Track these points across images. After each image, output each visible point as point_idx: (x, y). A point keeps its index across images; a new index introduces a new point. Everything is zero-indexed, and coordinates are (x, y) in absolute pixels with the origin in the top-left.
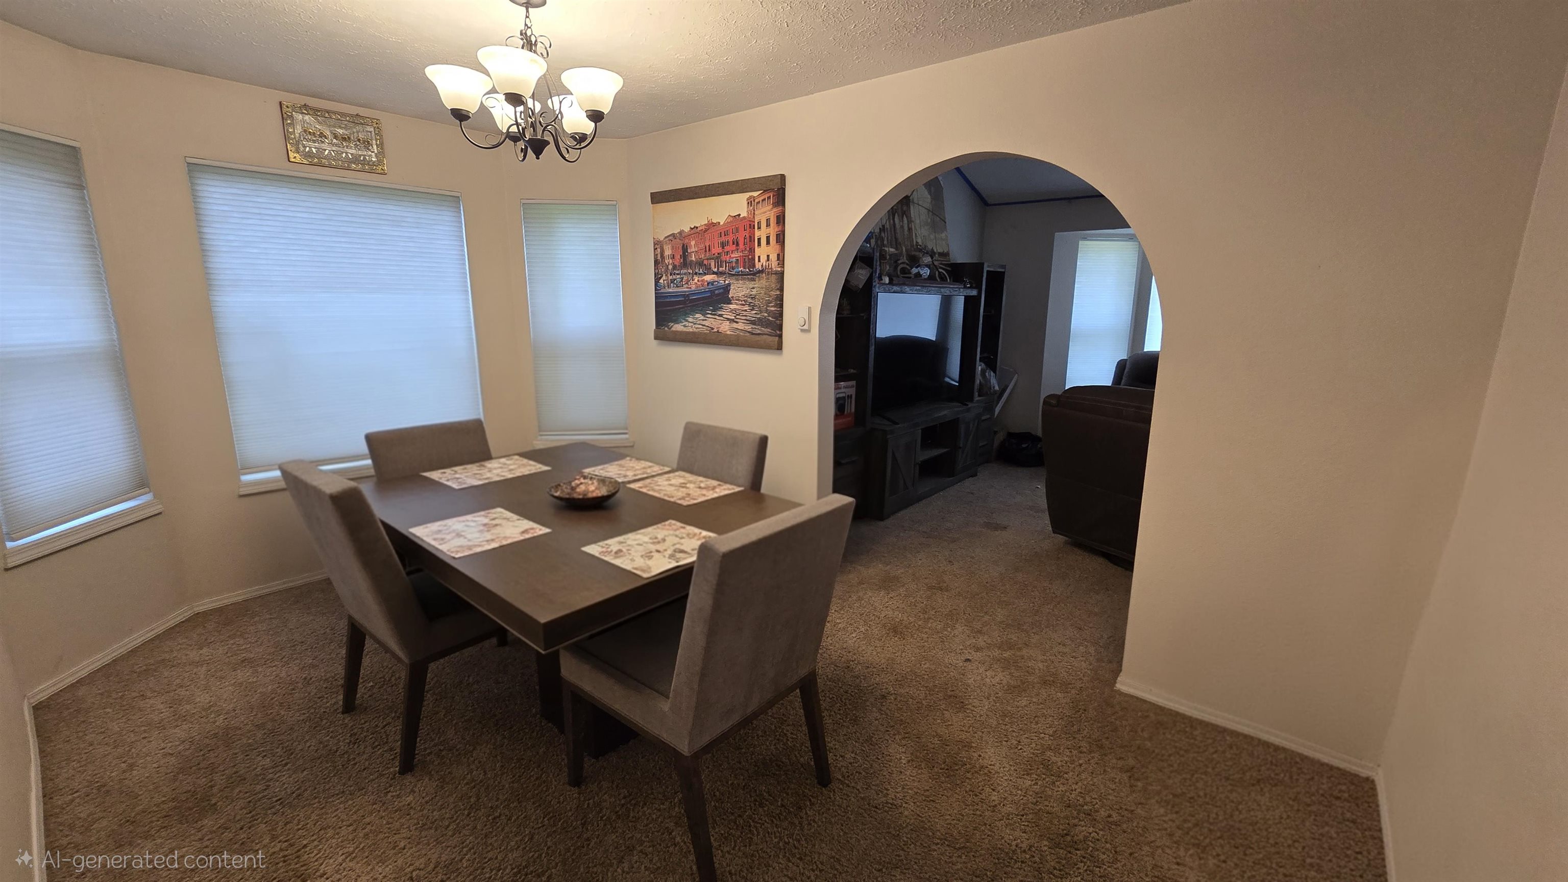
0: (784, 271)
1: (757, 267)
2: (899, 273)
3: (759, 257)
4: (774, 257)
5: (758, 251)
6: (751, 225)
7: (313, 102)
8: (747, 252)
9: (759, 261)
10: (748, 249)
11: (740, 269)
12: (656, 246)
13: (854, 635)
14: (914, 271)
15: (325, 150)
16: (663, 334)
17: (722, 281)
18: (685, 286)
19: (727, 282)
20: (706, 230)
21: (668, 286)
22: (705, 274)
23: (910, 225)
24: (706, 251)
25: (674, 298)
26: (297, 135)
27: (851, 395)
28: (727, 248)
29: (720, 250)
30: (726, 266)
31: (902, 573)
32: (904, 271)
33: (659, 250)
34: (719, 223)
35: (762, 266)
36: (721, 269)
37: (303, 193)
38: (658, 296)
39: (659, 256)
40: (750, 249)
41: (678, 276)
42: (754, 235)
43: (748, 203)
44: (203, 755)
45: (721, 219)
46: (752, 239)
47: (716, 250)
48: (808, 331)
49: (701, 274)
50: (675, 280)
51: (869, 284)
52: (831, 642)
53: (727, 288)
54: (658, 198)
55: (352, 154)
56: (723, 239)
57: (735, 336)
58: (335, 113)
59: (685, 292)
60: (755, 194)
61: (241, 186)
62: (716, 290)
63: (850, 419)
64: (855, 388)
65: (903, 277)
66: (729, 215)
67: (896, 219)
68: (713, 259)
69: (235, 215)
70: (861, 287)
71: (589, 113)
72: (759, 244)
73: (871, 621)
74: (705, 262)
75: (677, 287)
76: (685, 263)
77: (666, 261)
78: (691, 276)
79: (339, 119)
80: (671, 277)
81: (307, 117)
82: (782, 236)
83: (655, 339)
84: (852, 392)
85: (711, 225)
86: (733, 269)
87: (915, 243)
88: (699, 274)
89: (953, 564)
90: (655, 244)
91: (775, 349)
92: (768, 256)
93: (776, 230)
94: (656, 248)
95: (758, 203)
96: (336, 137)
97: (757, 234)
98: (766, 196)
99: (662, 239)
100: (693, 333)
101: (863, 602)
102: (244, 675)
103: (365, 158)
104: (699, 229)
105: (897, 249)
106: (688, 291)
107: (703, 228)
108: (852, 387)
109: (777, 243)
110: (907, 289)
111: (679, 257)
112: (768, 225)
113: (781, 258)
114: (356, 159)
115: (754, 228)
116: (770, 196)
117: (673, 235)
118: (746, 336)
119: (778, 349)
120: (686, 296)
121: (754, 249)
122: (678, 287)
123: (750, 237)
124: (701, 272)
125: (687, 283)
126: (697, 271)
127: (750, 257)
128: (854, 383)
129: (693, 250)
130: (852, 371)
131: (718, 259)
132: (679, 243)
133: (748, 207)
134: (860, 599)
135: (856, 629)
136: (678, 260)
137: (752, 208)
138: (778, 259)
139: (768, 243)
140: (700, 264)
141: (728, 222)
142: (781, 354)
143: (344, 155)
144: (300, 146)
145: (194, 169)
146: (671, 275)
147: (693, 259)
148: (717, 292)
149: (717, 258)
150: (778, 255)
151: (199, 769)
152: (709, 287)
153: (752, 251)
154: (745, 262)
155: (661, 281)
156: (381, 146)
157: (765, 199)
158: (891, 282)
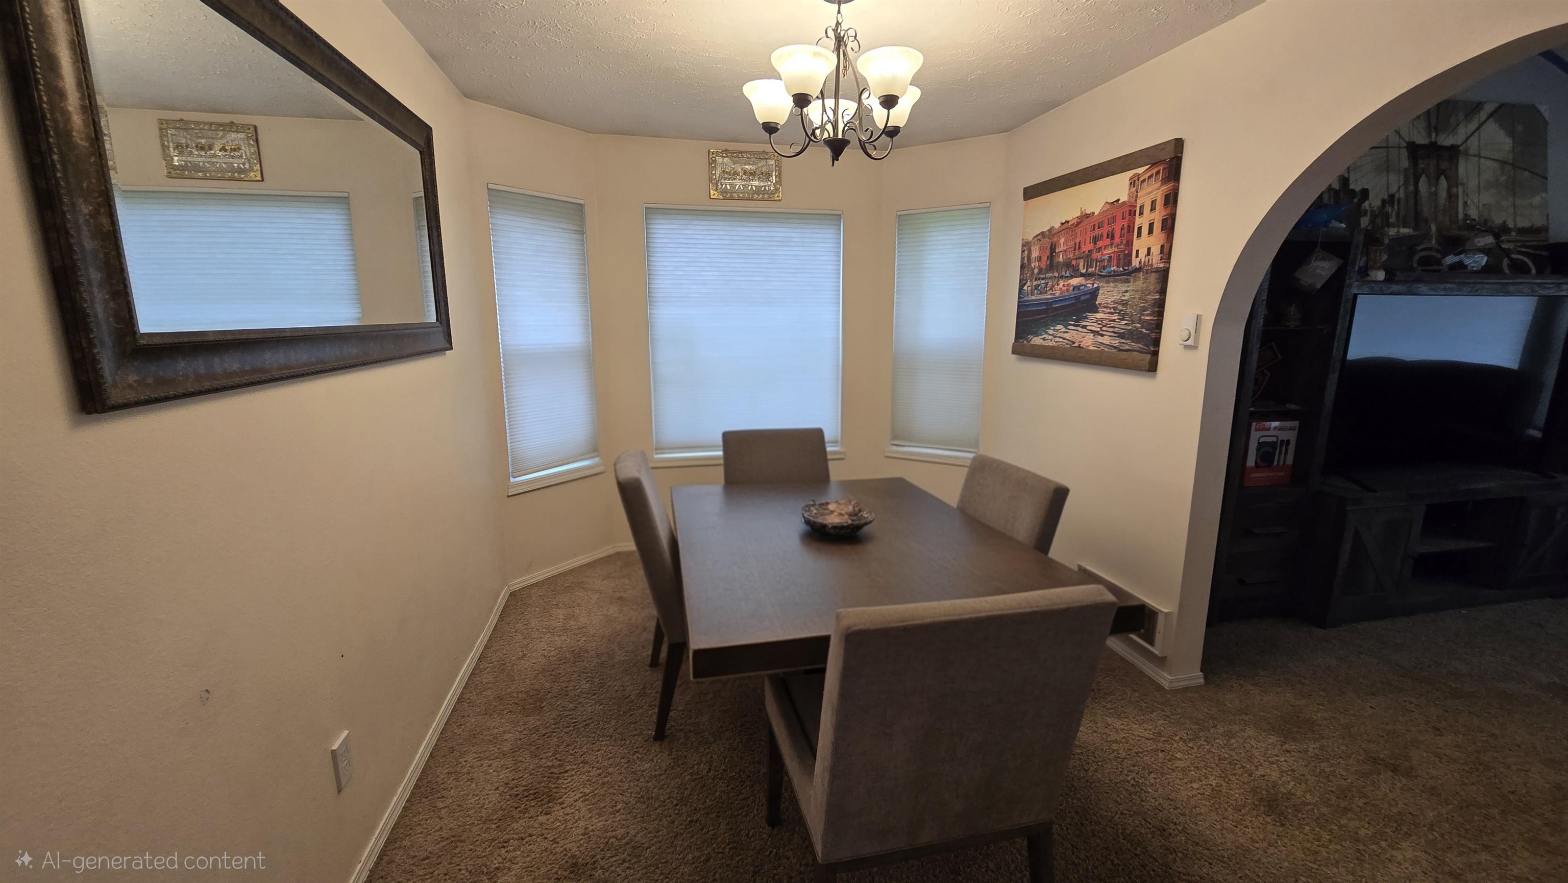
0: (1169, 268)
1: (1134, 264)
2: (1415, 265)
3: (1137, 251)
4: (1156, 250)
5: (1137, 244)
6: (1130, 210)
7: (733, 146)
8: (1122, 246)
9: (1137, 256)
10: (1124, 242)
11: (1112, 269)
12: (1025, 248)
13: (1195, 786)
14: (1450, 260)
15: (736, 185)
16: (1022, 349)
17: (1089, 284)
18: (1049, 292)
19: (1095, 285)
20: (1078, 223)
21: (1032, 293)
22: (1072, 277)
23: (1454, 190)
24: (1075, 250)
25: (1037, 307)
26: (718, 176)
27: (1288, 441)
28: (1100, 244)
29: (1090, 246)
30: (1096, 266)
31: (1325, 719)
32: (1426, 261)
33: (1026, 252)
34: (1093, 213)
35: (1140, 262)
36: (1090, 270)
37: (717, 223)
38: (1020, 305)
39: (1026, 259)
40: (1127, 242)
41: (1043, 282)
42: (1134, 223)
43: (1131, 183)
44: (559, 665)
45: (1096, 208)
46: (1131, 229)
47: (1087, 247)
48: (1194, 347)
49: (1067, 277)
50: (1039, 285)
51: (1337, 281)
52: (1152, 781)
53: (1094, 293)
54: (1031, 193)
55: (756, 186)
56: (1097, 232)
57: (1099, 352)
58: (746, 152)
59: (1049, 299)
60: (1140, 170)
61: (675, 222)
62: (1081, 295)
63: (1282, 474)
64: (1296, 432)
65: (1423, 270)
66: (1107, 202)
67: (1420, 184)
68: (1082, 258)
69: (671, 245)
70: (1319, 286)
71: (882, 99)
72: (1139, 235)
73: (1235, 774)
74: (1074, 262)
75: (1041, 293)
76: (1051, 267)
77: (1033, 265)
78: (1057, 280)
79: (749, 158)
80: (1035, 283)
81: (726, 160)
82: (1169, 221)
83: (1013, 353)
84: (1292, 436)
85: (1085, 216)
86: (1104, 269)
87: (1461, 216)
88: (1066, 277)
89: (1441, 735)
90: (1023, 246)
91: (1146, 371)
92: (1149, 249)
93: (1164, 213)
94: (1024, 251)
95: (1144, 181)
96: (745, 173)
97: (1138, 221)
98: (1154, 171)
99: (1030, 239)
100: (1053, 347)
101: (1233, 741)
102: (613, 610)
103: (765, 189)
104: (1070, 223)
105: (1416, 228)
106: (1051, 298)
107: (1075, 221)
108: (1291, 429)
109: (1162, 231)
110: (1423, 288)
111: (1046, 259)
112: (1153, 209)
113: (1166, 250)
114: (758, 190)
115: (1135, 215)
116: (1160, 170)
117: (1042, 233)
118: (1112, 353)
119: (1149, 371)
120: (1048, 304)
121: (1133, 241)
122: (1043, 293)
123: (1129, 226)
124: (1068, 274)
125: (1051, 289)
126: (1063, 273)
127: (1126, 252)
128: (1295, 424)
129: (1062, 248)
130: (1293, 407)
131: (1088, 258)
132: (1047, 242)
133: (1130, 189)
134: (1229, 735)
135: (1203, 778)
136: (1045, 263)
137: (1135, 189)
138: (1162, 252)
139: (1151, 231)
140: (1068, 265)
141: (1104, 211)
142: (1154, 376)
143: (750, 188)
144: (719, 184)
145: (651, 212)
146: (1036, 280)
147: (1061, 259)
148: (1082, 298)
149: (1088, 256)
150: (1162, 247)
151: (551, 675)
152: (1075, 292)
153: (1130, 244)
154: (1119, 259)
155: (1025, 288)
156: (779, 176)
157: (1152, 176)
158: (1389, 279)
